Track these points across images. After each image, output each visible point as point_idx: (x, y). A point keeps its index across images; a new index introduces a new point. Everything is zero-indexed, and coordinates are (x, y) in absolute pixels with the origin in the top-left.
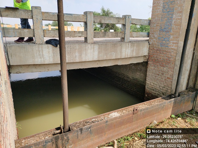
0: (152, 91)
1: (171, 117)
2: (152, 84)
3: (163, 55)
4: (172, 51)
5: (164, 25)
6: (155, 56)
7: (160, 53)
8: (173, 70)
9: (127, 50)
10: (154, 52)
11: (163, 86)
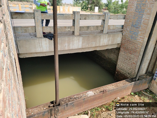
0: (121, 70)
1: (131, 94)
2: (122, 65)
3: (131, 45)
4: (139, 44)
5: (135, 22)
6: (126, 45)
7: (130, 43)
8: (138, 58)
9: (104, 40)
10: (126, 42)
11: (129, 68)
